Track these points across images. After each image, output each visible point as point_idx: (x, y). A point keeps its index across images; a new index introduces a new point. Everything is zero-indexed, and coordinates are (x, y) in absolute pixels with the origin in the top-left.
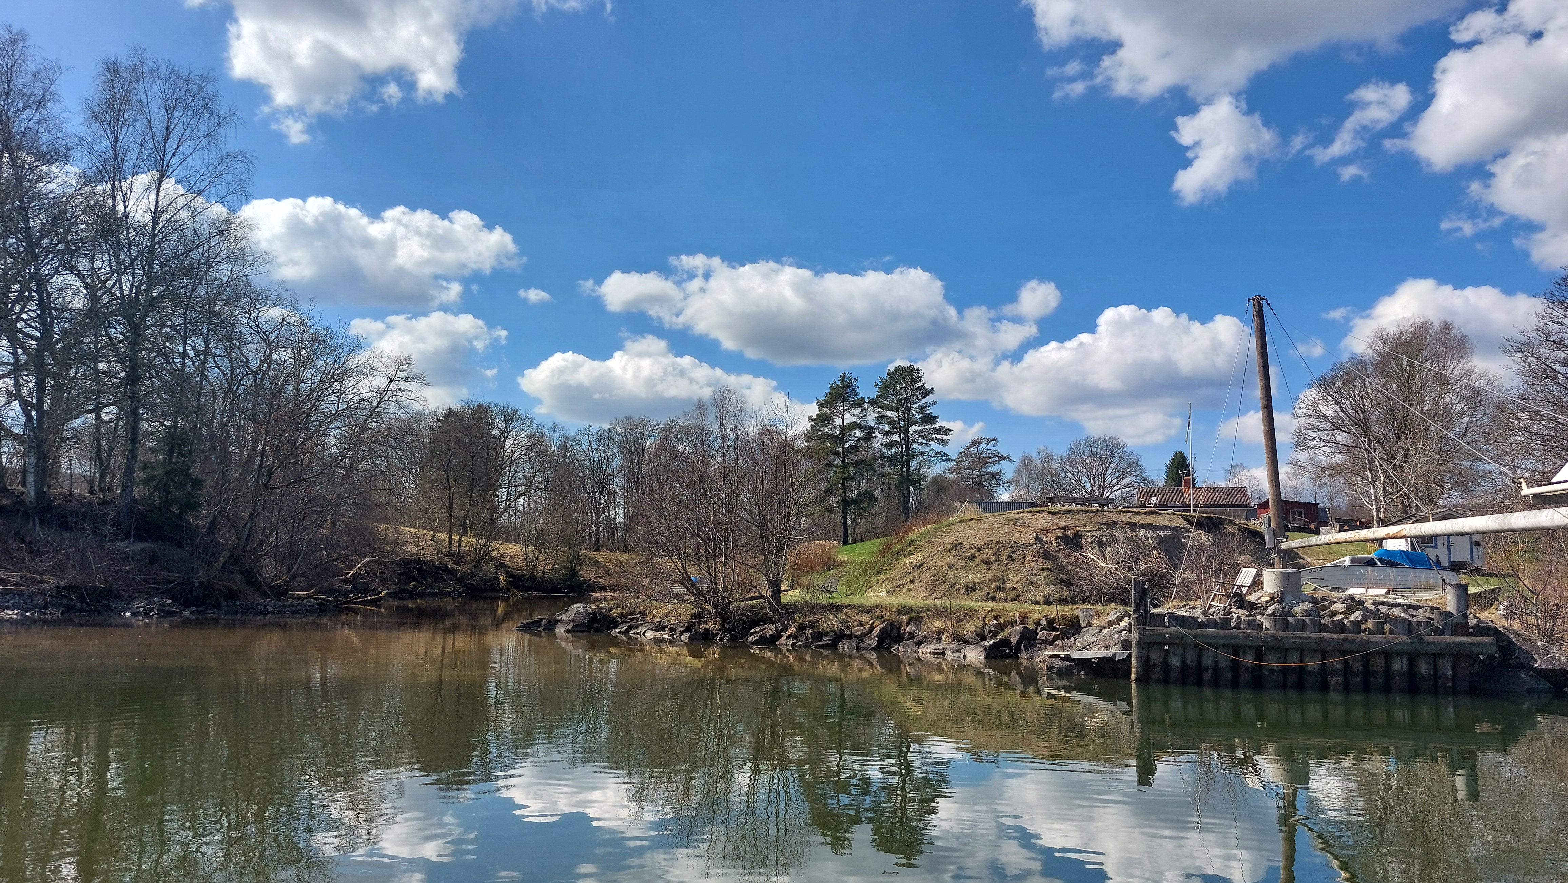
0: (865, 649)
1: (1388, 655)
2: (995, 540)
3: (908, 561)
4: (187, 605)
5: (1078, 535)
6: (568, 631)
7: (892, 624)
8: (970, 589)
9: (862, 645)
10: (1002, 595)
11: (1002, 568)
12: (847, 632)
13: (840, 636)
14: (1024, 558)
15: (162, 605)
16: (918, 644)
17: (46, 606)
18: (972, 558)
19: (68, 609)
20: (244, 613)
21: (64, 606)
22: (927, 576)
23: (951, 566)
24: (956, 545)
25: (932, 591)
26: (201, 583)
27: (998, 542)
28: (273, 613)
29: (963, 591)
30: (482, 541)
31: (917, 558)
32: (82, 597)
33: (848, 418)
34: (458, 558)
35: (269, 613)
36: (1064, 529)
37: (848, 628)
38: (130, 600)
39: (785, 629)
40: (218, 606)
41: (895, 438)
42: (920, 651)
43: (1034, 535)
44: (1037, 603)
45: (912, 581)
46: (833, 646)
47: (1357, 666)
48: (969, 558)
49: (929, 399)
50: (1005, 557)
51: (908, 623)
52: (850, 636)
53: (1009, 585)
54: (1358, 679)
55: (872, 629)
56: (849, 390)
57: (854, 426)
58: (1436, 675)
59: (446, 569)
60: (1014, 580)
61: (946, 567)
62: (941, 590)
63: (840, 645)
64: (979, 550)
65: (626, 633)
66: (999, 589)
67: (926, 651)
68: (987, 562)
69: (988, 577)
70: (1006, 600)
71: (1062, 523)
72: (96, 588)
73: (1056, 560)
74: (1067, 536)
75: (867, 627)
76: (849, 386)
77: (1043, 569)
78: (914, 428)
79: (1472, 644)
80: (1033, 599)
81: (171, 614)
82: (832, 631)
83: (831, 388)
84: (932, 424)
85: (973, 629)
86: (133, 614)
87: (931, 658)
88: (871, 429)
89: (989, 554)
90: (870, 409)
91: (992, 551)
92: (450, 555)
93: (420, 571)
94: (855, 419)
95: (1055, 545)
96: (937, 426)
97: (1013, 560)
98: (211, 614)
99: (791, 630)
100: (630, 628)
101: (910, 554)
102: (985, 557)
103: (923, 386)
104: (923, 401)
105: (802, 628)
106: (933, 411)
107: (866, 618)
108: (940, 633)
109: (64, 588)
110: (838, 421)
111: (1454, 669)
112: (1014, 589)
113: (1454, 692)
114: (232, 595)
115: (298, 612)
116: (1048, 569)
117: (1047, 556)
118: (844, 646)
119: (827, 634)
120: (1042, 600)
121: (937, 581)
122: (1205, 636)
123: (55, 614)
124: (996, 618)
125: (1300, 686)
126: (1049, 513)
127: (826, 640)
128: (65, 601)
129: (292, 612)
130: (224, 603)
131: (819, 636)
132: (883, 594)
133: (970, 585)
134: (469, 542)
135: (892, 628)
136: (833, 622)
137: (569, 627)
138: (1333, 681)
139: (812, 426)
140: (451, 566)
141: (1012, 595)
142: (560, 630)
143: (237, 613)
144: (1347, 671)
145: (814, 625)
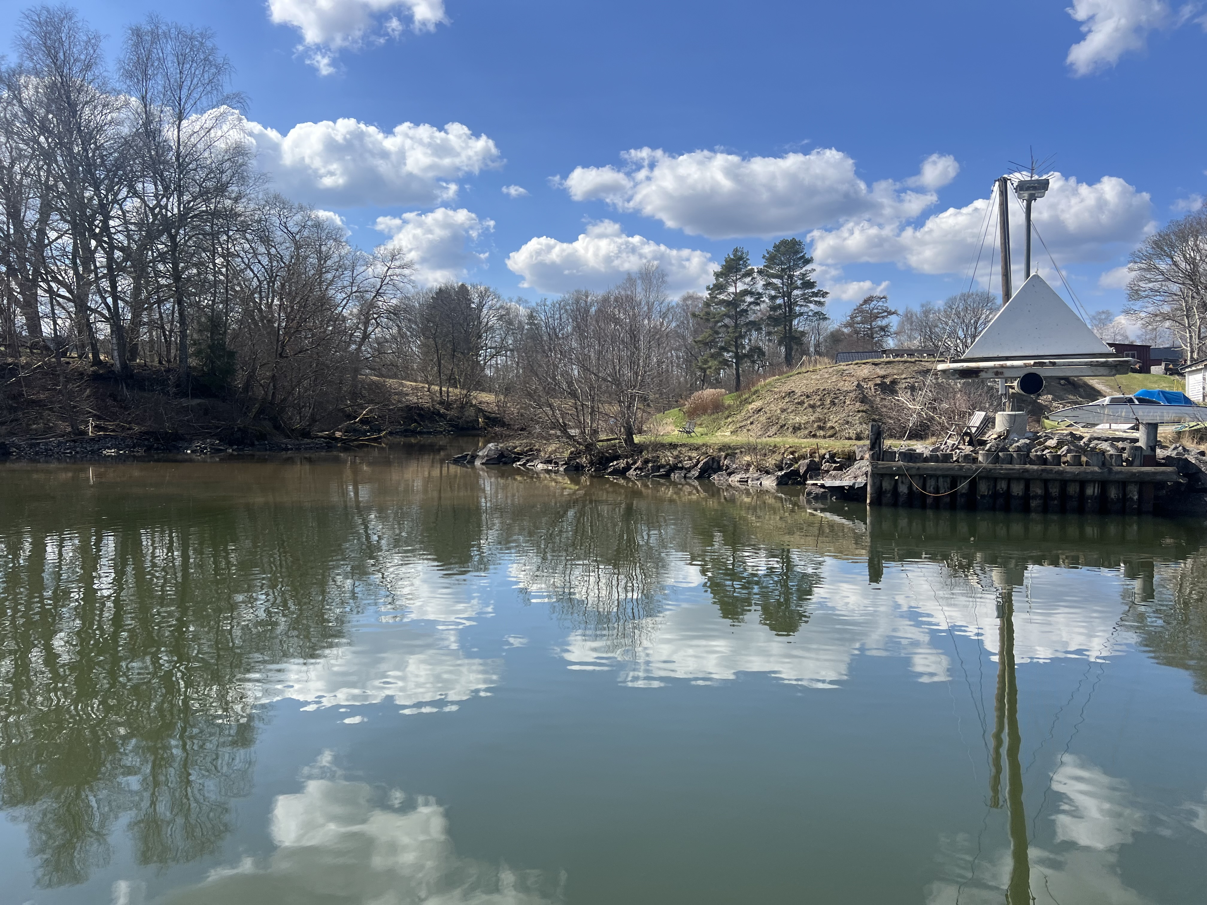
0: (690, 478)
1: (1083, 483)
2: (822, 388)
3: (750, 407)
4: (231, 445)
5: (894, 382)
6: (483, 464)
7: (713, 458)
8: (796, 429)
9: (688, 475)
10: (822, 433)
11: (826, 411)
12: (680, 465)
13: (674, 468)
14: (845, 402)
15: (213, 445)
16: (730, 474)
17: (134, 447)
18: (801, 403)
19: (149, 449)
20: (270, 450)
21: (146, 446)
22: (763, 419)
23: (783, 411)
24: (790, 393)
25: (767, 430)
26: (239, 429)
27: (824, 390)
28: (292, 449)
29: (791, 430)
30: (465, 392)
31: (758, 404)
32: (157, 439)
33: (740, 287)
34: (448, 405)
35: (288, 449)
36: (884, 377)
37: (680, 462)
38: (191, 441)
39: (635, 463)
40: (252, 445)
41: (779, 301)
42: (730, 480)
43: (856, 383)
44: (850, 439)
45: (752, 423)
46: (667, 476)
47: (1054, 491)
48: (799, 403)
49: (808, 267)
50: (828, 402)
51: (725, 458)
52: (682, 468)
53: (829, 425)
54: (1056, 502)
55: (698, 462)
56: (741, 262)
57: (745, 293)
58: (1124, 498)
59: (439, 414)
60: (833, 420)
61: (779, 412)
62: (774, 429)
63: (672, 475)
64: (808, 397)
65: (524, 465)
66: (820, 428)
67: (734, 479)
68: (813, 407)
69: (812, 418)
70: (824, 437)
71: (882, 372)
72: (167, 433)
73: (871, 403)
74: (885, 383)
75: (695, 461)
76: (741, 258)
77: (859, 411)
78: (796, 292)
79: (1155, 473)
80: (847, 436)
81: (220, 451)
82: (668, 464)
83: (726, 261)
84: (811, 288)
85: (774, 462)
86: (192, 452)
87: (738, 484)
88: (760, 295)
89: (815, 400)
90: (759, 278)
91: (818, 397)
92: (441, 403)
93: (419, 415)
94: (746, 287)
95: (873, 391)
96: (815, 290)
97: (835, 404)
98: (247, 451)
99: (639, 464)
100: (528, 461)
101: (753, 401)
102: (812, 402)
103: (803, 257)
104: (804, 269)
105: (646, 462)
106: (812, 277)
107: (694, 454)
108: (749, 465)
109: (145, 433)
110: (732, 289)
111: (1140, 493)
112: (833, 428)
113: (1139, 512)
114: (262, 437)
115: (311, 448)
116: (863, 411)
117: (864, 400)
118: (675, 476)
119: (663, 466)
120: (854, 437)
121: (771, 422)
122: (926, 469)
123: (140, 452)
124: (792, 453)
125: (1007, 509)
126: (873, 364)
127: (662, 471)
128: (146, 443)
129: (306, 449)
130: (256, 443)
131: (659, 468)
132: (728, 434)
133: (797, 425)
134: (455, 392)
135: (713, 462)
136: (668, 457)
137: (484, 461)
138: (1034, 504)
139: (710, 294)
140: (442, 411)
141: (830, 433)
142: (478, 463)
143: (266, 450)
144: (1047, 496)
145: (656, 459)
